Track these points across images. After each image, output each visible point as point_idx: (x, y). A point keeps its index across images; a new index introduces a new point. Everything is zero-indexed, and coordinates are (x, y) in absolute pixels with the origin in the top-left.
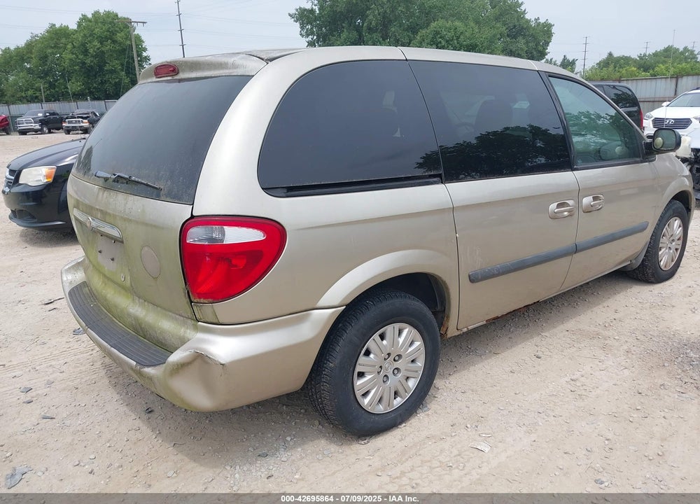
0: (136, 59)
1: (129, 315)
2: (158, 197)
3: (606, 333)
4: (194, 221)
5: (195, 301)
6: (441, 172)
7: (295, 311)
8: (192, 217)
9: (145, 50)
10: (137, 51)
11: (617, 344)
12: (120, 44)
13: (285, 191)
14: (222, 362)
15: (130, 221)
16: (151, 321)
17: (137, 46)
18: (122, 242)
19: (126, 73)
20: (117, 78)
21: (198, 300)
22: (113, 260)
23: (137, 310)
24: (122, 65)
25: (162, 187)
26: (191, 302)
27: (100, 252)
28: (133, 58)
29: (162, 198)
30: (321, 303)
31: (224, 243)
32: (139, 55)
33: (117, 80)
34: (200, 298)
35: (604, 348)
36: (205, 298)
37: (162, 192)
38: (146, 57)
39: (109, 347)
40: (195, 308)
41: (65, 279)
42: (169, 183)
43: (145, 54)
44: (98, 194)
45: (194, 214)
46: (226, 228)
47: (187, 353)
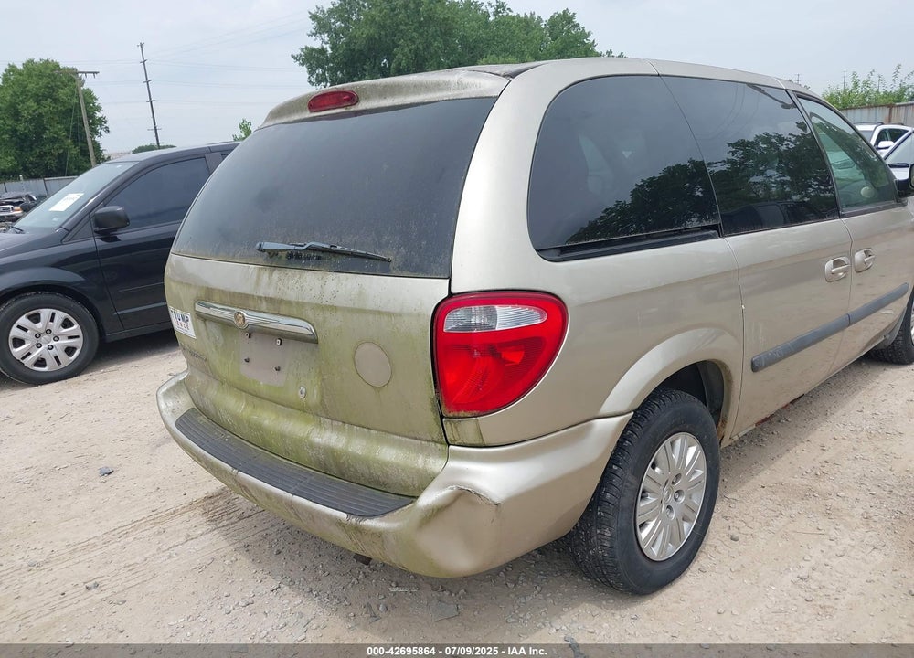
0: (85, 122)
1: (312, 446)
2: (386, 272)
3: (821, 487)
4: (453, 301)
5: (451, 415)
6: (720, 222)
7: (575, 422)
8: (451, 295)
9: (99, 109)
10: (88, 112)
11: (844, 505)
12: (64, 102)
13: (558, 252)
14: (497, 501)
15: (334, 309)
16: (359, 452)
17: (87, 104)
18: (316, 341)
19: (74, 142)
20: (61, 148)
21: (456, 414)
22: (278, 369)
23: (329, 438)
24: (67, 130)
25: (391, 258)
26: (442, 417)
27: (247, 361)
28: (82, 121)
29: (394, 272)
30: (605, 409)
31: (497, 329)
32: (91, 116)
33: (62, 151)
34: (458, 410)
35: (828, 513)
36: (467, 409)
37: (392, 265)
38: (100, 119)
39: (290, 495)
40: (447, 427)
41: (163, 406)
42: (403, 250)
43: (98, 115)
44: (258, 277)
45: (453, 291)
46: (497, 308)
47: (446, 492)
